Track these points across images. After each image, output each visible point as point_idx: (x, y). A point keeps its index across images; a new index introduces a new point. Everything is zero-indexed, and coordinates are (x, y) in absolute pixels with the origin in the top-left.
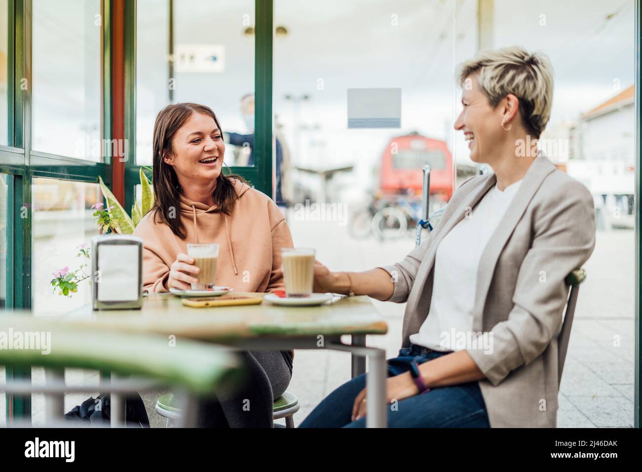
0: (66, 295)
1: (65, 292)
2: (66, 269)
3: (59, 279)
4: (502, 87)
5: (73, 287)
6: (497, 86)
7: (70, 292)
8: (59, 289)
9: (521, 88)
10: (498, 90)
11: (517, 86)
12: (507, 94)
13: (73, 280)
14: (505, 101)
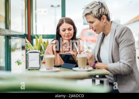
0: (19, 65)
1: (19, 64)
2: (19, 59)
3: (17, 62)
4: (100, 15)
5: (21, 63)
6: (99, 15)
7: (20, 65)
8: (17, 64)
9: (104, 12)
10: (99, 16)
11: (103, 12)
12: (102, 15)
13: (20, 62)
14: (102, 18)
